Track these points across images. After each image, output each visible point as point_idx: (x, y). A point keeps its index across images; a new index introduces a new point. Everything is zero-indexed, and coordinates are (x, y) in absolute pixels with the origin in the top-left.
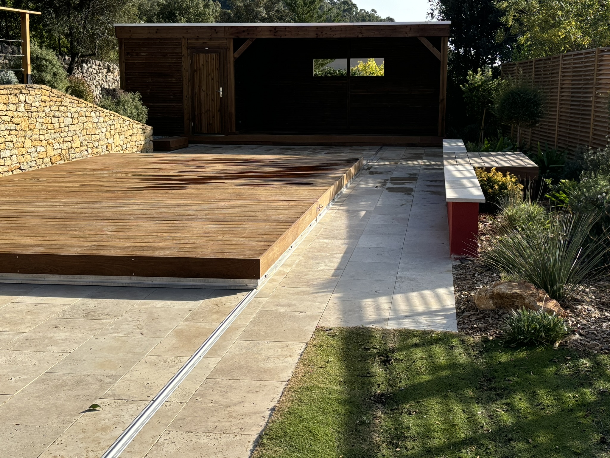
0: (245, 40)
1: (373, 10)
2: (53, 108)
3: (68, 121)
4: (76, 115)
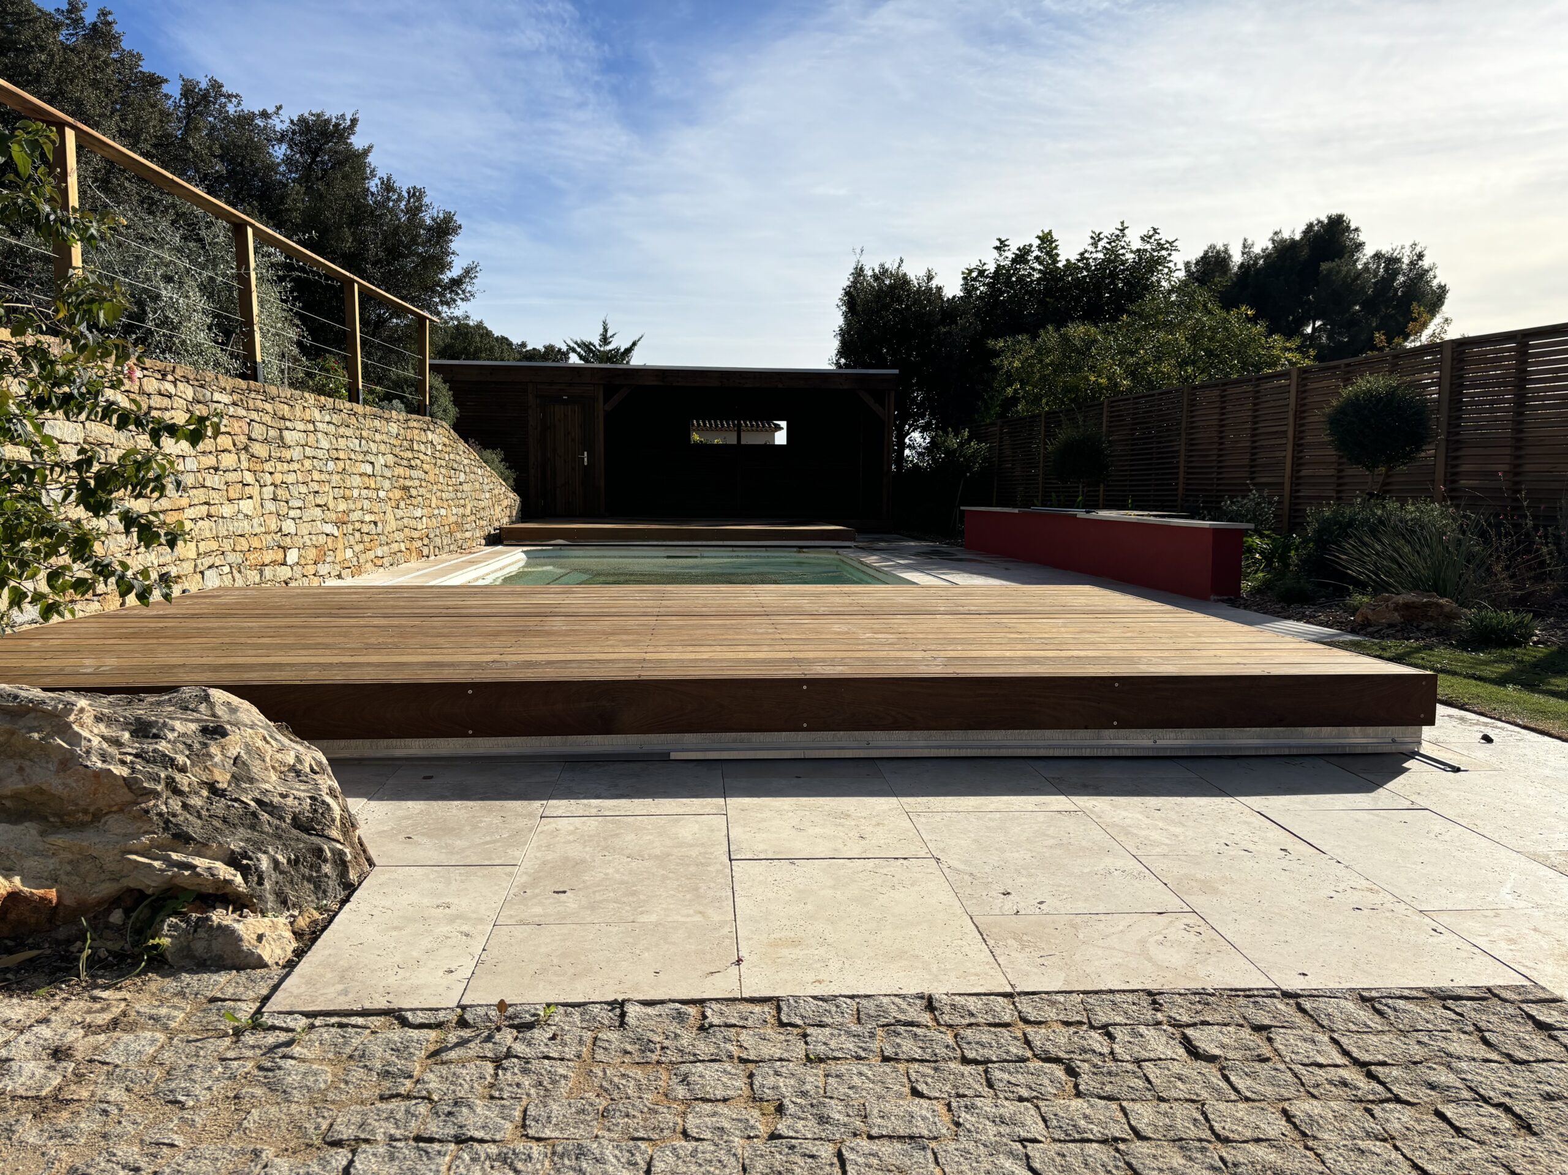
0: (620, 386)
2: (452, 456)
4: (467, 469)
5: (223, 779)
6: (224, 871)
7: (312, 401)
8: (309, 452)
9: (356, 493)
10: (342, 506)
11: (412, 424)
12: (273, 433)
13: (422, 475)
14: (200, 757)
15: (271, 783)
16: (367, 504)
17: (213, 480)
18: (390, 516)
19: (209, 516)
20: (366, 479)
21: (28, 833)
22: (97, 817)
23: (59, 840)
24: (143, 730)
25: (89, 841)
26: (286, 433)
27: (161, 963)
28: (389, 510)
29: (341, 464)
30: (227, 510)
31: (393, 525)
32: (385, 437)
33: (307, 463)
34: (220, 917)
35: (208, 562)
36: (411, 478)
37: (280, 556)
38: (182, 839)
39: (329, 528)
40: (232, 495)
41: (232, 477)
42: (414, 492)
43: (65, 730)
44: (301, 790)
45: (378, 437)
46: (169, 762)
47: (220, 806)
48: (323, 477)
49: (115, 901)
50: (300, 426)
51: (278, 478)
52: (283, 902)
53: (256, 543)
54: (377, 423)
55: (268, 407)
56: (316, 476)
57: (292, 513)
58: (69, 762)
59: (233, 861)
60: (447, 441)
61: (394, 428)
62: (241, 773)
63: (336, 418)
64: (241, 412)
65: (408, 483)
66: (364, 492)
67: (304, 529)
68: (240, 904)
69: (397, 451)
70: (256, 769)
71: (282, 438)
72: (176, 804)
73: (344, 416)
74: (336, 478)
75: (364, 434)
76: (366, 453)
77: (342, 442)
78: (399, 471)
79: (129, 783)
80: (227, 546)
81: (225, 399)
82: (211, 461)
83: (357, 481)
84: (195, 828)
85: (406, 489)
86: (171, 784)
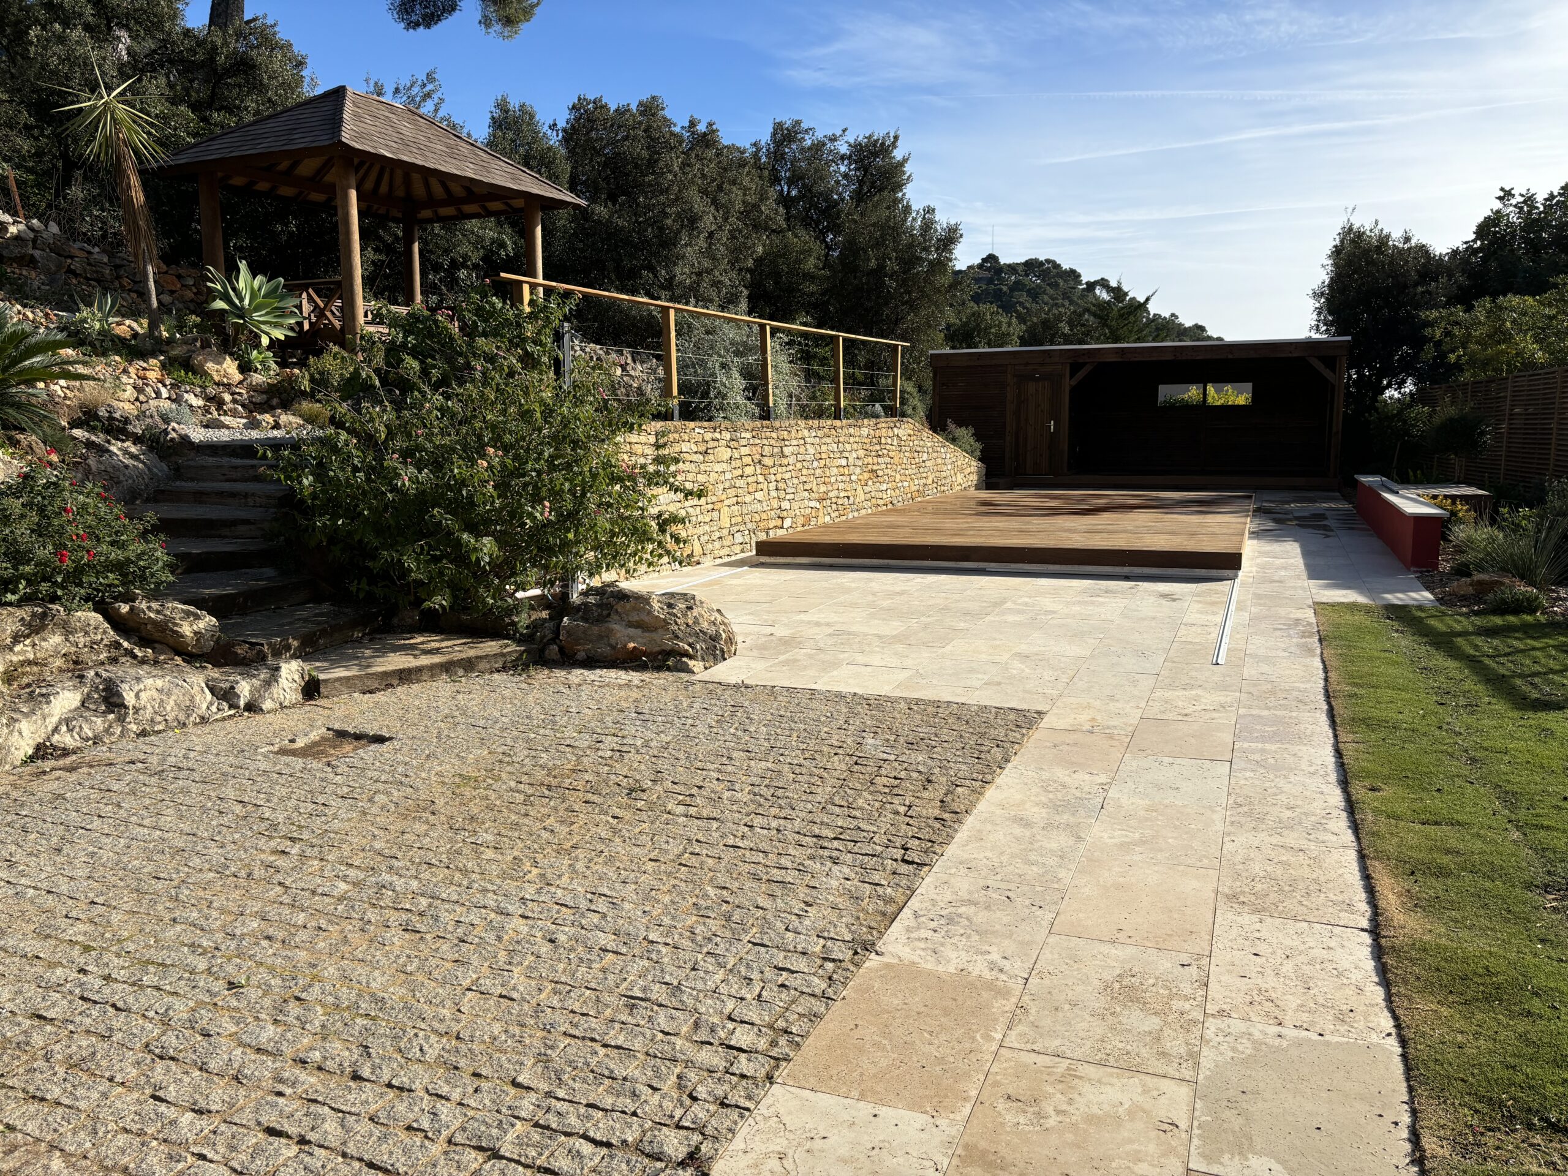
0: (1084, 364)
1: (1173, 315)
2: (916, 442)
3: (925, 456)
4: (930, 450)
5: (690, 622)
6: (687, 647)
7: (803, 426)
8: (800, 457)
9: (833, 479)
10: (823, 488)
11: (879, 426)
12: (776, 450)
13: (888, 460)
14: (685, 615)
15: (705, 625)
16: (841, 486)
17: (740, 483)
18: (860, 491)
19: (738, 503)
20: (841, 469)
21: (639, 631)
22: (656, 629)
23: (646, 634)
24: (670, 606)
25: (654, 636)
26: (785, 449)
27: (669, 669)
28: (859, 488)
29: (823, 462)
30: (748, 499)
31: (861, 496)
32: (857, 439)
33: (799, 465)
34: (684, 659)
35: (736, 528)
36: (878, 464)
37: (779, 523)
38: (677, 637)
39: (813, 504)
40: (751, 490)
41: (750, 480)
42: (880, 473)
43: (649, 604)
44: (714, 628)
45: (852, 440)
46: (675, 615)
47: (688, 630)
48: (810, 472)
49: (660, 653)
50: (795, 442)
51: (779, 477)
52: (703, 659)
53: (764, 516)
54: (851, 431)
55: (774, 435)
56: (805, 472)
57: (788, 497)
58: (650, 613)
59: (690, 645)
60: (912, 433)
61: (865, 431)
62: (696, 621)
63: (820, 433)
64: (757, 441)
65: (875, 467)
66: (840, 478)
67: (796, 505)
68: (691, 657)
69: (867, 447)
70: (701, 620)
71: (782, 452)
72: (676, 628)
73: (826, 430)
74: (818, 472)
75: (841, 439)
76: (841, 452)
77: (824, 448)
78: (870, 460)
79: (664, 620)
80: (747, 518)
81: (748, 435)
82: (739, 472)
83: (835, 471)
84: (681, 635)
85: (873, 471)
86: (675, 622)
